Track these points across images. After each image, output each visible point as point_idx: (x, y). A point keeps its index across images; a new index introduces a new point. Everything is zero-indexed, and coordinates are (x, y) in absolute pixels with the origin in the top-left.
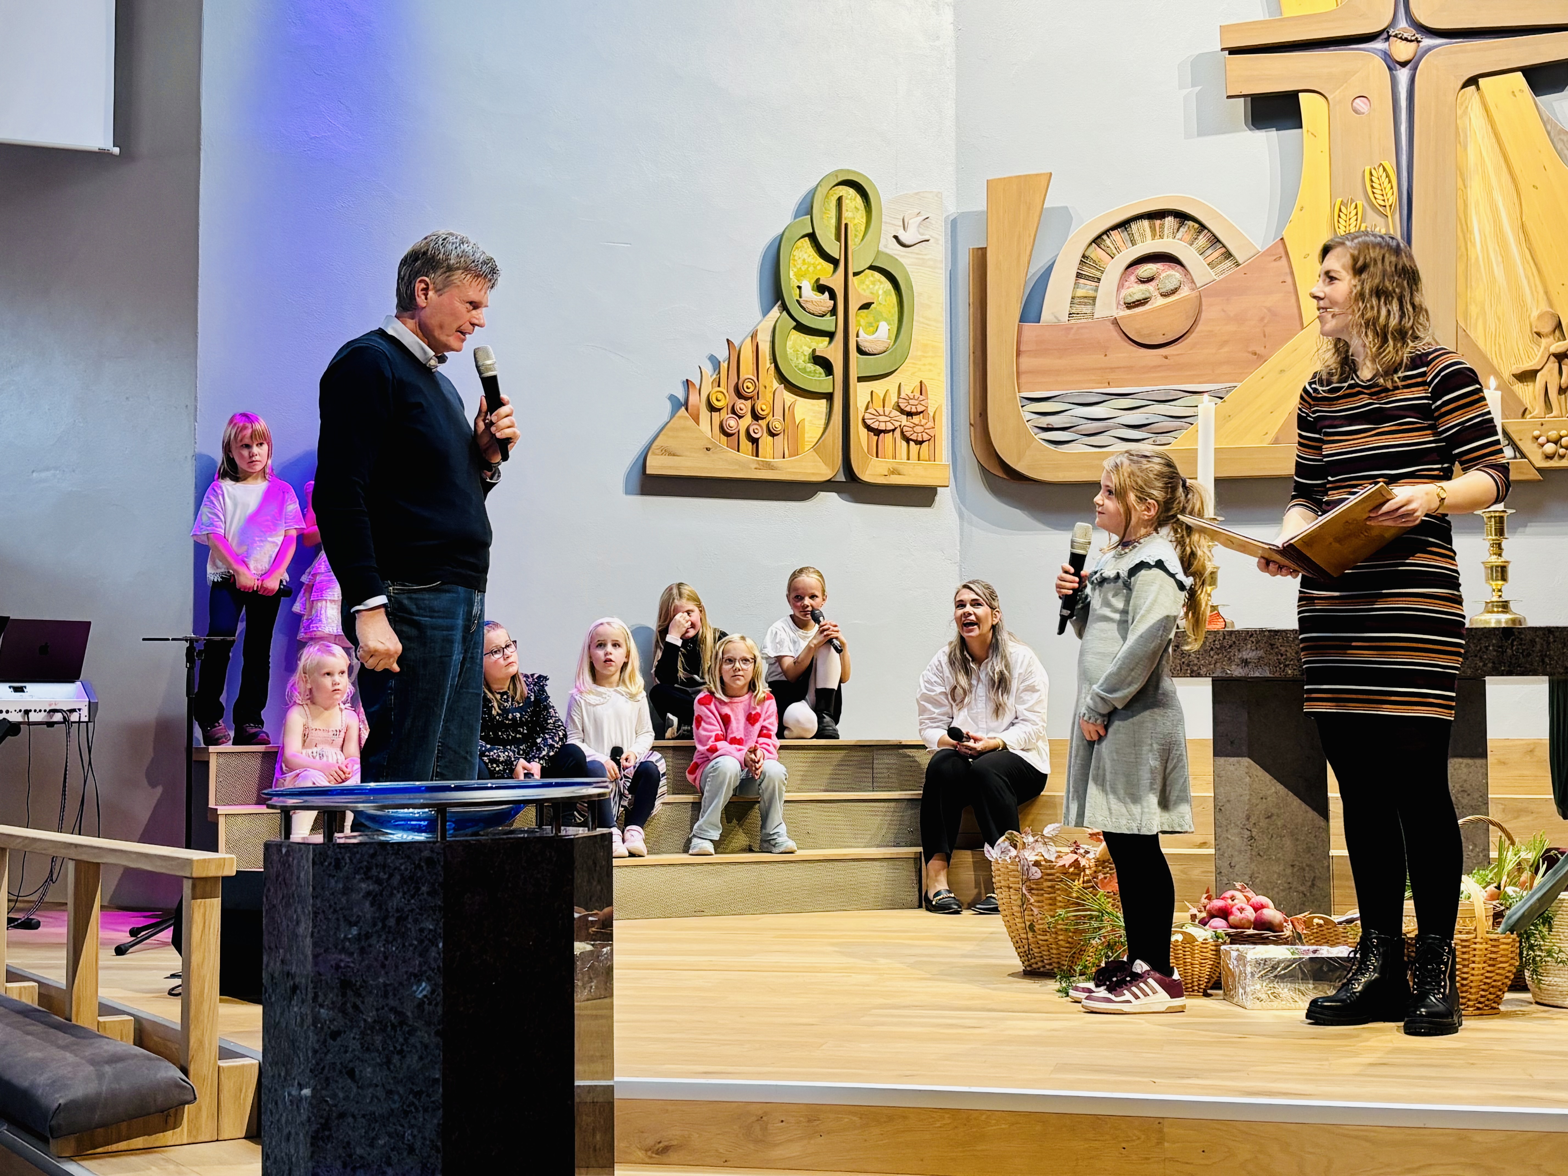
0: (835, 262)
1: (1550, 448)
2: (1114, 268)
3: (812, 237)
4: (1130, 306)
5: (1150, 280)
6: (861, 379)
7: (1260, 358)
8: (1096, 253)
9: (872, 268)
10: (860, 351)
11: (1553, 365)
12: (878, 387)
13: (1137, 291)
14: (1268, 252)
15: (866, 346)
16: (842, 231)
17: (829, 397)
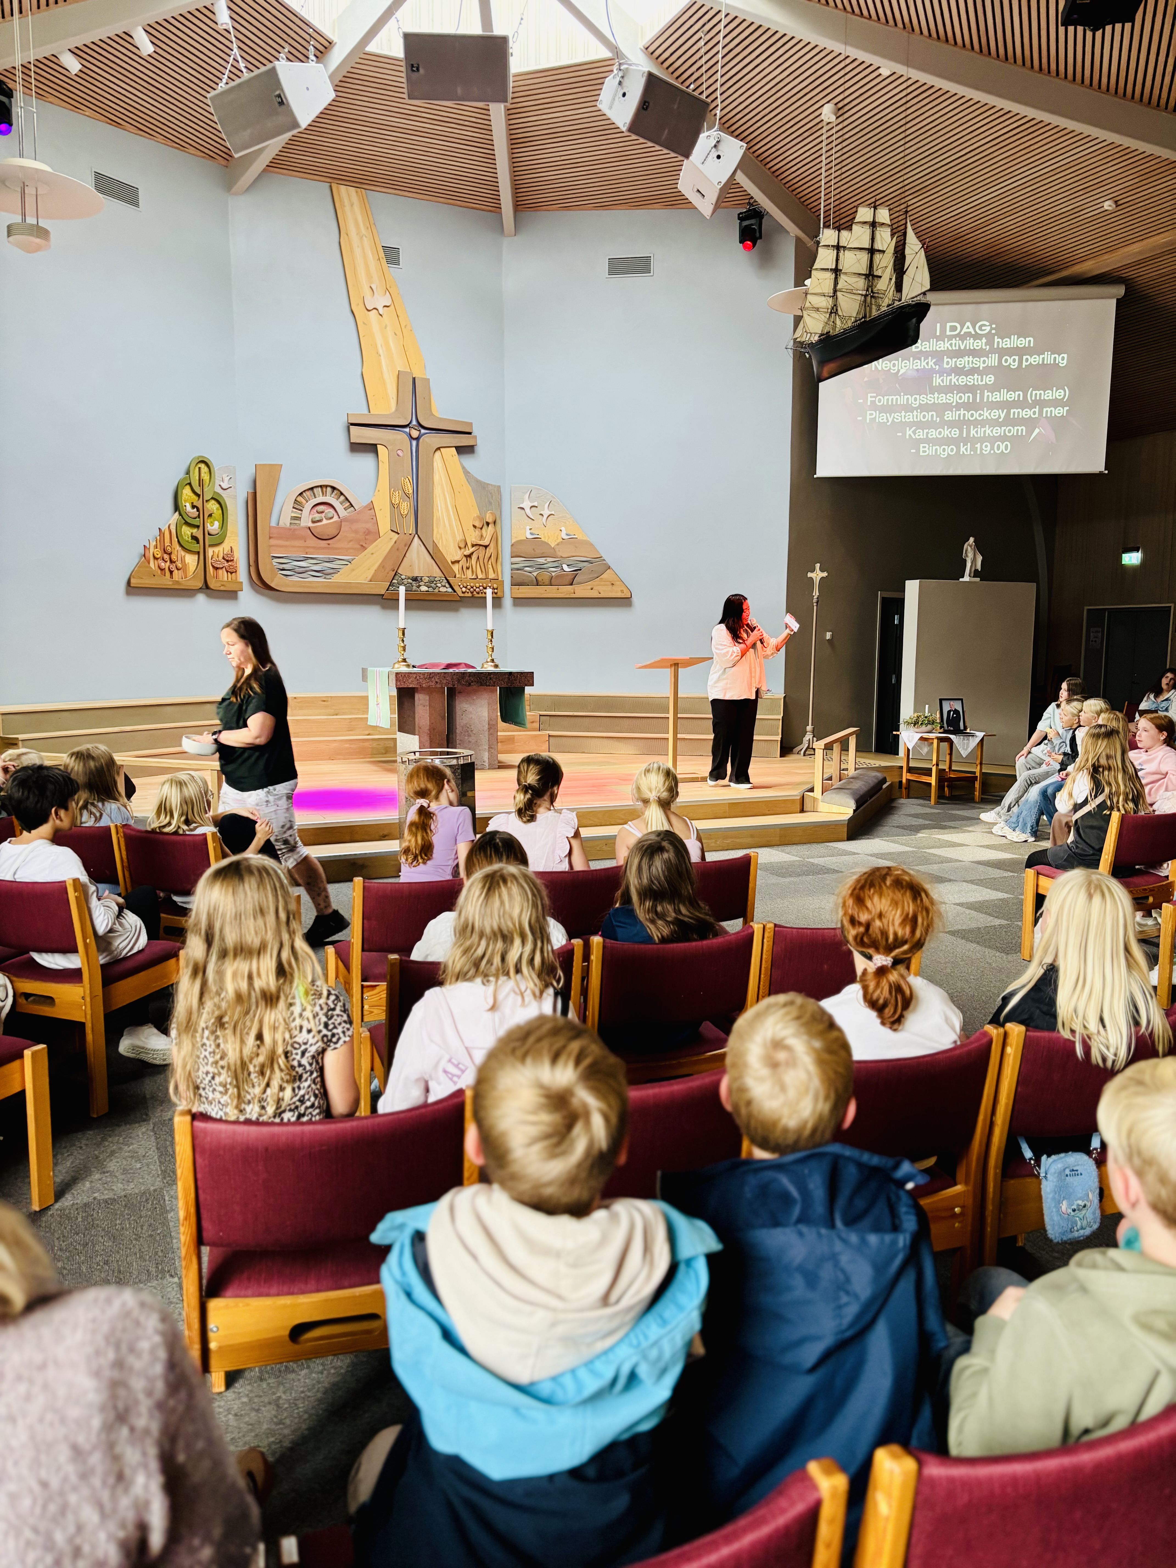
0: (198, 496)
1: (464, 589)
2: (308, 506)
3: (190, 484)
4: (313, 522)
5: (322, 512)
6: (210, 546)
7: (364, 548)
8: (300, 499)
9: (212, 498)
10: (209, 534)
11: (465, 559)
12: (216, 549)
13: (317, 517)
14: (366, 507)
15: (212, 532)
16: (201, 482)
17: (198, 553)
